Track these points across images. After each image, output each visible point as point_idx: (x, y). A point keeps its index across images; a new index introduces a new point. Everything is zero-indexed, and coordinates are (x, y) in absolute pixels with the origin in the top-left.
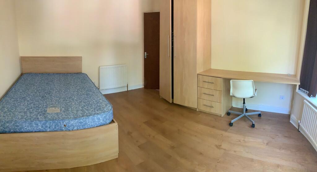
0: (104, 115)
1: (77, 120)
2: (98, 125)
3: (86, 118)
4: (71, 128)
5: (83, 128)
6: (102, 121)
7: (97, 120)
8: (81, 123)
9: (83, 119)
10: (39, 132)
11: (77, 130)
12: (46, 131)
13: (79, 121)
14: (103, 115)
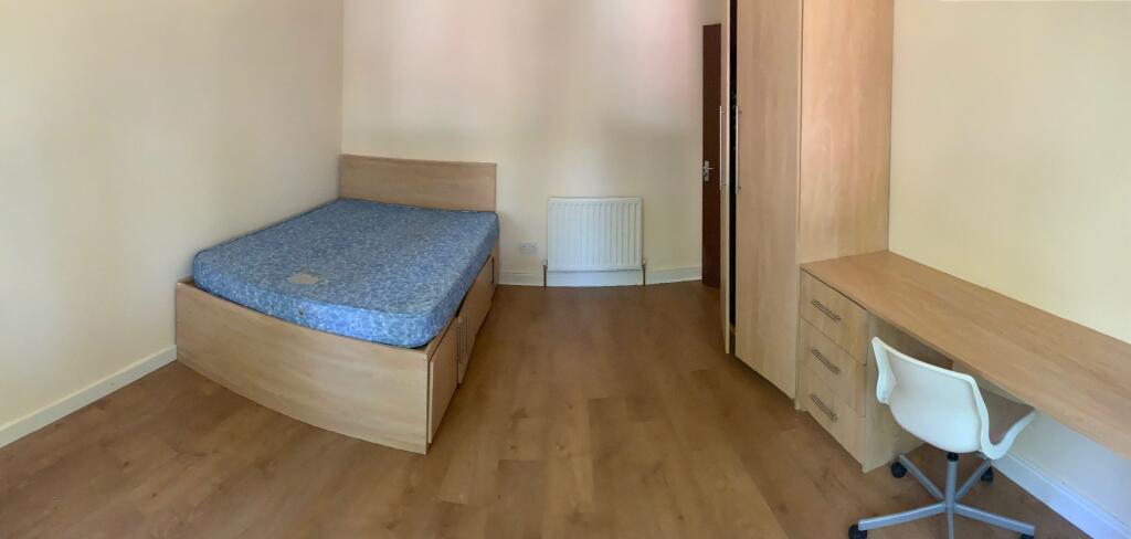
0: (395, 320)
1: (326, 308)
2: (377, 339)
3: (347, 310)
4: (312, 322)
5: (340, 332)
6: (386, 332)
7: (373, 325)
8: (334, 316)
9: (339, 310)
10: (255, 310)
11: (326, 331)
12: (264, 313)
13: (331, 312)
14: (391, 317)
